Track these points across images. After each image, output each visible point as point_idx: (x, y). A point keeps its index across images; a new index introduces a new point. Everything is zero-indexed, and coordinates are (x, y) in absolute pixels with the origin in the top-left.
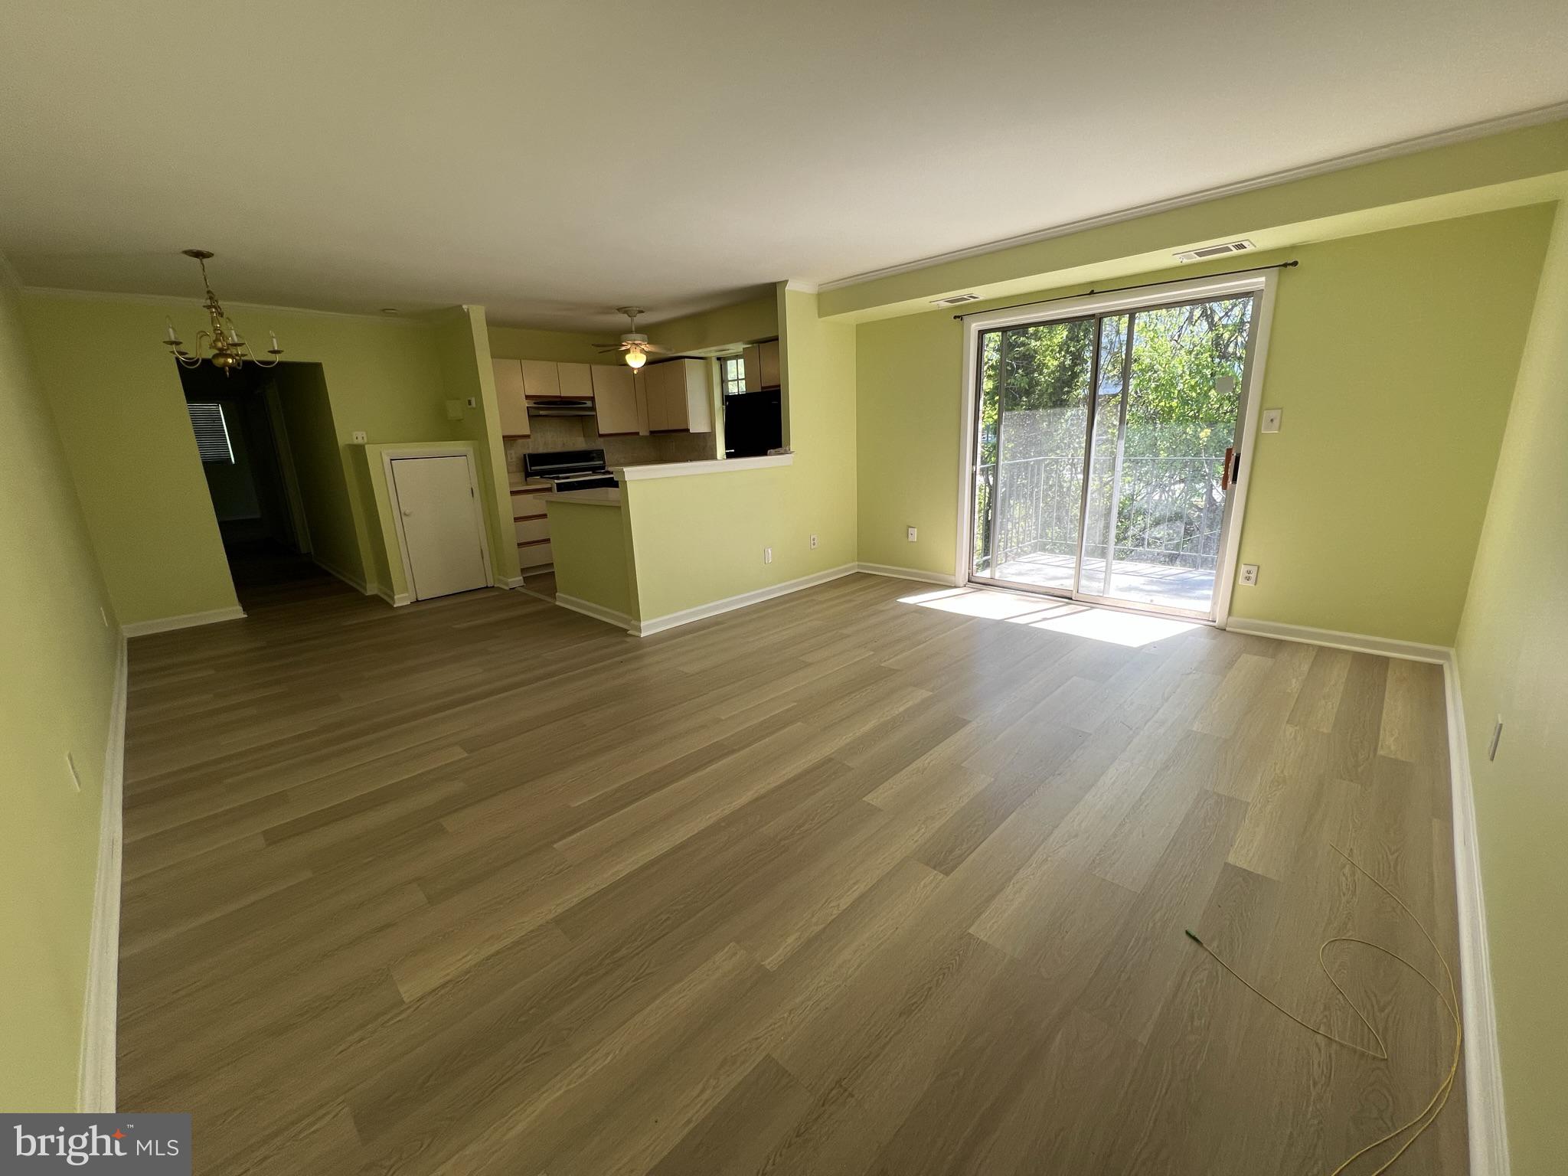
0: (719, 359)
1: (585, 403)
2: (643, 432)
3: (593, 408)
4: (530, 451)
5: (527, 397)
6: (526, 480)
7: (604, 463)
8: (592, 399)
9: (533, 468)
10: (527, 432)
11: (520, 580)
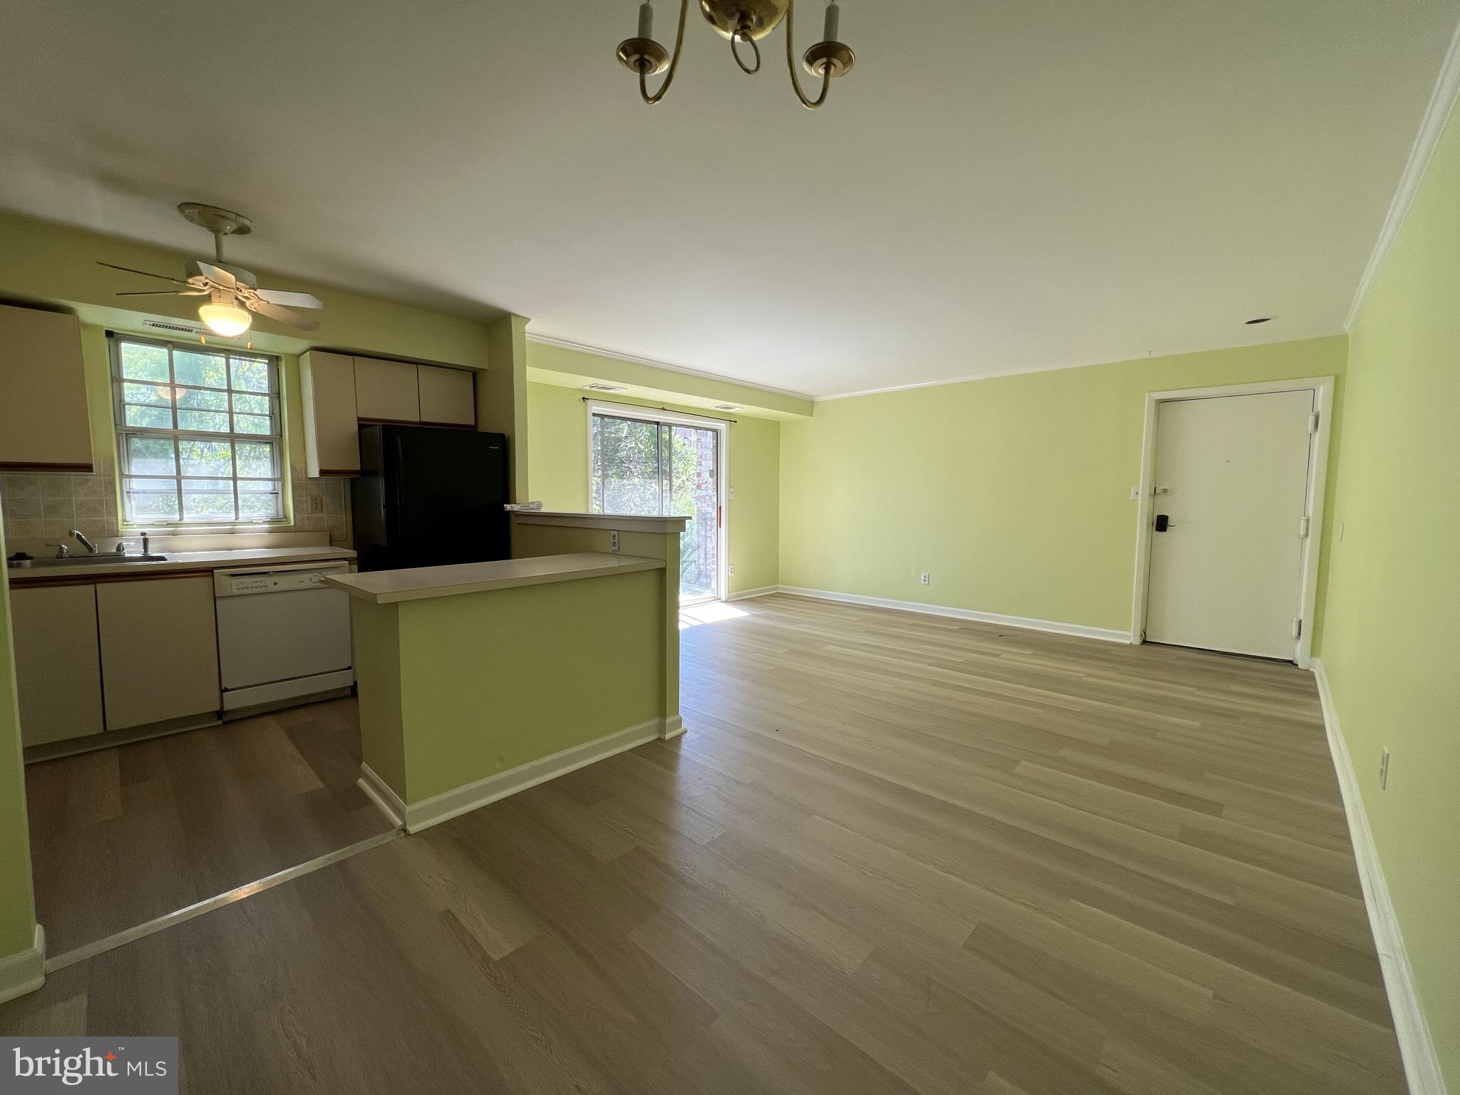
0: (109, 334)
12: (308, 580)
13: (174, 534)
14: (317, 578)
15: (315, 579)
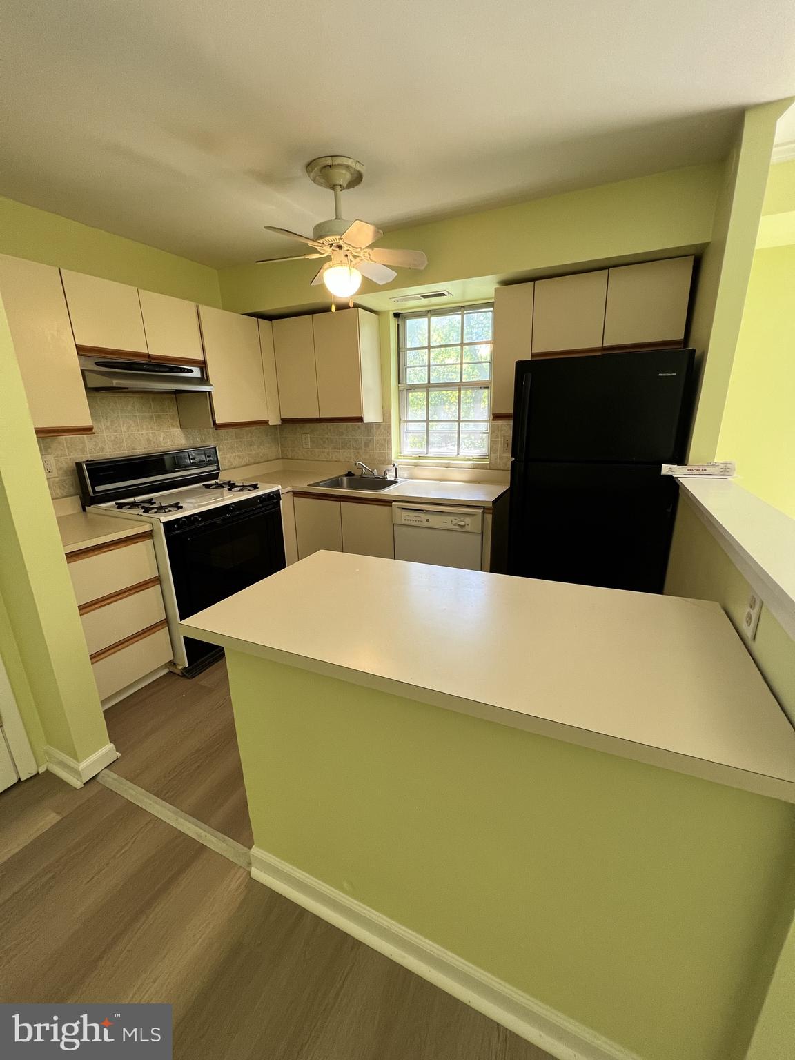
0: (396, 315)
1: (192, 371)
2: (275, 421)
3: (204, 380)
4: (88, 456)
5: (81, 350)
6: (84, 510)
7: (218, 468)
8: (203, 365)
9: (98, 488)
10: (87, 421)
11: (110, 750)
12: (450, 523)
13: (416, 465)
14: (456, 522)
15: (455, 522)
